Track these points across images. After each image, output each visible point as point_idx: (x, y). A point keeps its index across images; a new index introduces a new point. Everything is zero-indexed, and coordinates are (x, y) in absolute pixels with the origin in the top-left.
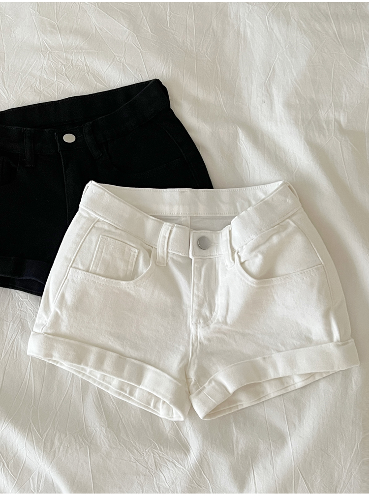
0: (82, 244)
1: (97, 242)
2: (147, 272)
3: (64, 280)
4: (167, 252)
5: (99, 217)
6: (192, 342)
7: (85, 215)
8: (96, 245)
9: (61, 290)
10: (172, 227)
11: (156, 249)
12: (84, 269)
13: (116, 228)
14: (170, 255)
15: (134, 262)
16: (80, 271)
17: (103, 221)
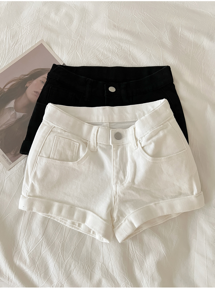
0: (45, 142)
1: (54, 140)
3: (35, 164)
5: (54, 125)
6: (114, 196)
7: (46, 124)
8: (53, 142)
9: (34, 170)
10: (98, 128)
11: (90, 141)
12: (47, 157)
13: (65, 131)
14: (98, 144)
15: (77, 151)
16: (44, 158)
17: (57, 127)
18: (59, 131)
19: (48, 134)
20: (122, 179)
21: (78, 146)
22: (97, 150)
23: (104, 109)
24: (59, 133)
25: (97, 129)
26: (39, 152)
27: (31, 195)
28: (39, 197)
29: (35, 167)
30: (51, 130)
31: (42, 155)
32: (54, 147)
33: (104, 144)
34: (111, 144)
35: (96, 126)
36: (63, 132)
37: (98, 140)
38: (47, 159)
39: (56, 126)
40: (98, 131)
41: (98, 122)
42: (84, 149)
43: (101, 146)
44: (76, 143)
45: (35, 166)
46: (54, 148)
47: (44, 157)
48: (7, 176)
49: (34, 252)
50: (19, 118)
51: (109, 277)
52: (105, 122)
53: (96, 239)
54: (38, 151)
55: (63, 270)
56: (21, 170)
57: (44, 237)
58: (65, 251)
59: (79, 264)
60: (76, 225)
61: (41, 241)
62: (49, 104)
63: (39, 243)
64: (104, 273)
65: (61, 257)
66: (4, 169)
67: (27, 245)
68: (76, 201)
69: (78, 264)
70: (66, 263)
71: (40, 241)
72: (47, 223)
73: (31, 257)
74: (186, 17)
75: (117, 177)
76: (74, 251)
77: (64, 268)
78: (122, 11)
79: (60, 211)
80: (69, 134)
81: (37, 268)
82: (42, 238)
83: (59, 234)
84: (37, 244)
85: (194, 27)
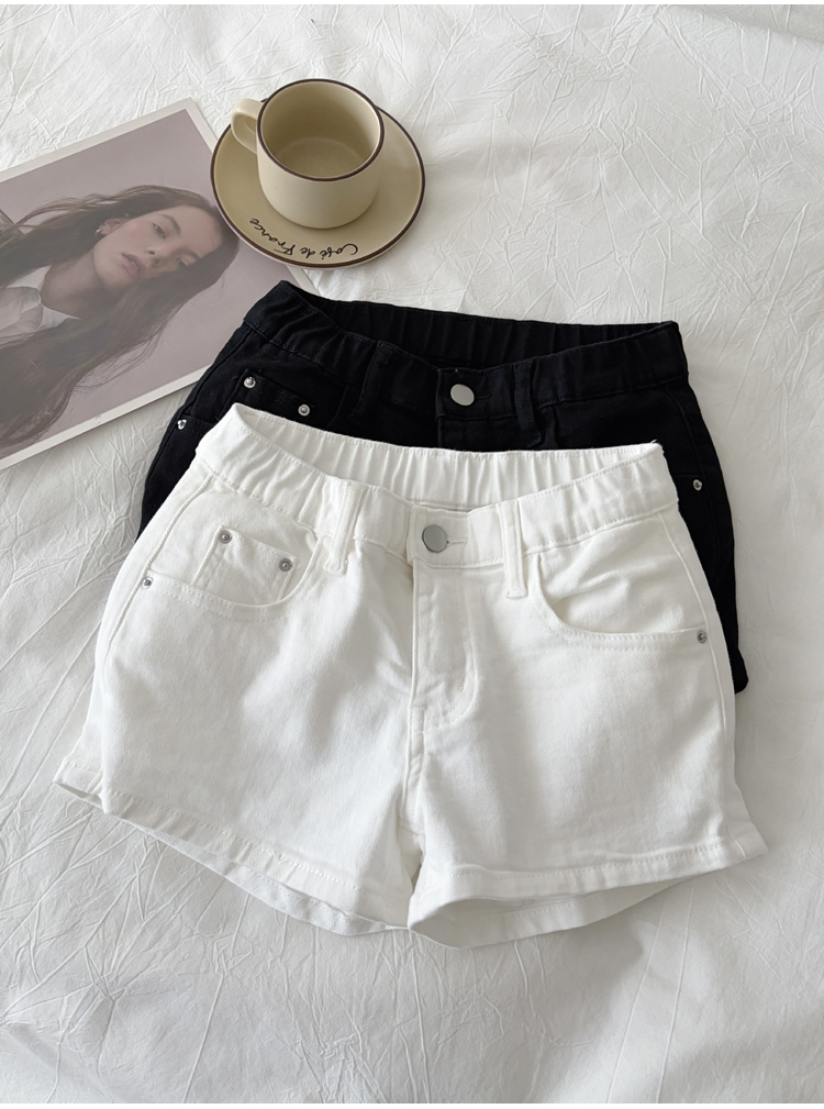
48: (19, 570)
51: (292, 1008)
55: (127, 944)
59: (194, 938)
64: (277, 989)
65: (134, 893)
67: (26, 828)
69: (189, 937)
70: (149, 923)
73: (29, 869)
74: (780, 172)
77: (135, 937)
78: (561, 108)
85: (804, 210)
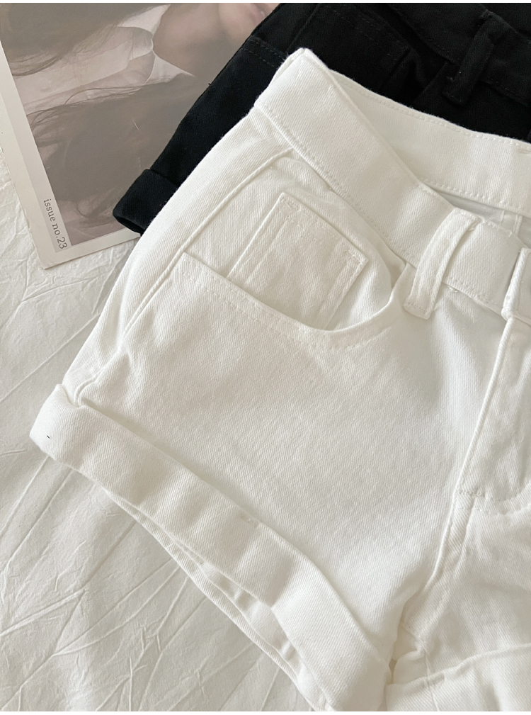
0: (230, 200)
1: (269, 207)
2: (374, 321)
3: (160, 279)
4: (443, 285)
5: (293, 146)
6: (446, 542)
7: (259, 127)
8: (264, 215)
9: (147, 302)
10: (474, 224)
11: (413, 268)
12: (216, 266)
13: (328, 186)
14: (447, 293)
15: (347, 287)
16: (204, 270)
17: (301, 159)
18: (303, 177)
19: (254, 172)
20: (507, 481)
21: (358, 269)
22: (433, 314)
23: (521, 151)
24: (298, 184)
25: (468, 224)
26: (193, 235)
27: (97, 400)
28: (128, 422)
29: (155, 291)
30: (273, 164)
31: (200, 254)
32: (260, 235)
33: (476, 299)
34: (506, 310)
35: (464, 212)
36: (319, 189)
37: (453, 273)
38: (216, 276)
39: (298, 151)
40: (467, 233)
41: (476, 199)
42: (379, 293)
43: (458, 303)
44: (355, 253)
45: (155, 286)
46: (256, 242)
47: (204, 263)
49: (29, 632)
50: (159, 81)
52: (506, 206)
53: (290, 682)
54: (189, 232)
56: (93, 285)
57: (87, 588)
58: (149, 684)
60: (232, 594)
61: (71, 601)
62: (300, 50)
63: (58, 605)
66: (33, 260)
68: (269, 500)
71: (68, 599)
72: (121, 539)
75: (489, 467)
76: (186, 698)
79: (190, 512)
80: (342, 206)
81: (17, 701)
82: (80, 592)
83: (150, 603)
84: (50, 609)
